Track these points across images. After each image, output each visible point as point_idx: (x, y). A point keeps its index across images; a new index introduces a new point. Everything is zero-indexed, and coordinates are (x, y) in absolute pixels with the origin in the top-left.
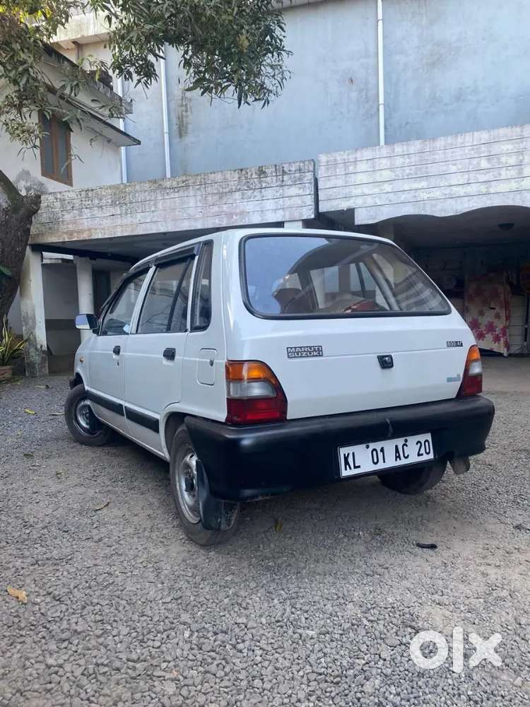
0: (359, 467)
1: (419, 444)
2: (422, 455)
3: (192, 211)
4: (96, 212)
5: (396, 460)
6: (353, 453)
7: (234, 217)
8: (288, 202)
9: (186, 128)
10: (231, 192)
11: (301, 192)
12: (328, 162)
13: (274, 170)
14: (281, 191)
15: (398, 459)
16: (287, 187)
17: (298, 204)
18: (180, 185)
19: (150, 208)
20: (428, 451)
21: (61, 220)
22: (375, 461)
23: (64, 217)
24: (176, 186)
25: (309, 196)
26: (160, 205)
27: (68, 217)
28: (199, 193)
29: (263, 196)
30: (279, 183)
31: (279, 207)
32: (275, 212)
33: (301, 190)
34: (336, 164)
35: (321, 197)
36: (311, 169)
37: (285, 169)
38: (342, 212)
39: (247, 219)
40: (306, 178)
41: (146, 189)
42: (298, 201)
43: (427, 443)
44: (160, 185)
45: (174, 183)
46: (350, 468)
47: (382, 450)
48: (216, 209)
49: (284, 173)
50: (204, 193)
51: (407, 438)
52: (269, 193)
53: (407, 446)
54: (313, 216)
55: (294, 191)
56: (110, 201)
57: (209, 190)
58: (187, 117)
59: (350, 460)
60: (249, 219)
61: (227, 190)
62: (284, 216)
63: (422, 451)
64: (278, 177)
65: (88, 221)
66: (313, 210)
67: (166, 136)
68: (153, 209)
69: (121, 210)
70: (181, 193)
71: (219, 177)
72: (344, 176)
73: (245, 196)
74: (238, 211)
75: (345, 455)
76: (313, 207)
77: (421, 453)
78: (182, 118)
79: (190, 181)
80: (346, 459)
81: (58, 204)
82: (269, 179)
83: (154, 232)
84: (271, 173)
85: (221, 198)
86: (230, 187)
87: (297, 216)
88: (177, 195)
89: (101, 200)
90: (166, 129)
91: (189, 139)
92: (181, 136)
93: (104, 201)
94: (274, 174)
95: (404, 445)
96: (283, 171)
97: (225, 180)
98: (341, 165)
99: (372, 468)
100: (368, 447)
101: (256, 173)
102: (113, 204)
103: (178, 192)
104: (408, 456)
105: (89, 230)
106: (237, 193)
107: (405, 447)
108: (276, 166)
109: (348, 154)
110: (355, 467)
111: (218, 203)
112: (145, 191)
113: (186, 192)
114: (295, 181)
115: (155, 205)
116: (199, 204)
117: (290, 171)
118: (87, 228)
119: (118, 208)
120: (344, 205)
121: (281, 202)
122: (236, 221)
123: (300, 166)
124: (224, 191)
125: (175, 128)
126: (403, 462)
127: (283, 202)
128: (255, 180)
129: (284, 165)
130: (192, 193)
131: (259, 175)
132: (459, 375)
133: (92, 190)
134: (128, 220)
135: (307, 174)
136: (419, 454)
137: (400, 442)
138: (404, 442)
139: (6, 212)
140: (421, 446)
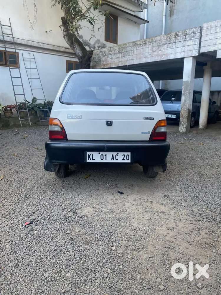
0: (94, 160)
1: (124, 156)
3: (147, 54)
4: (113, 56)
5: (112, 160)
6: (93, 155)
7: (163, 56)
8: (187, 48)
9: (174, 12)
10: (163, 45)
11: (193, 43)
12: (207, 27)
13: (182, 33)
14: (184, 43)
15: (113, 160)
16: (187, 41)
17: (191, 49)
18: (143, 43)
19: (131, 53)
20: (128, 159)
21: (101, 60)
22: (102, 159)
23: (103, 58)
24: (142, 43)
25: (197, 45)
26: (135, 53)
27: (104, 58)
28: (150, 46)
29: (176, 46)
30: (184, 39)
31: (183, 51)
32: (181, 53)
33: (193, 42)
34: (211, 27)
35: (202, 45)
36: (199, 31)
37: (187, 32)
38: (211, 52)
39: (168, 57)
40: (196, 36)
41: (130, 45)
42: (191, 47)
43: (128, 156)
44: (136, 44)
45: (141, 42)
46: (90, 159)
47: (106, 155)
48: (156, 53)
49: (186, 34)
50: (152, 46)
52: (178, 45)
53: (118, 155)
54: (197, 55)
55: (190, 42)
56: (118, 51)
57: (154, 44)
58: (174, 6)
59: (91, 157)
60: (169, 57)
61: (161, 44)
62: (184, 55)
64: (184, 37)
65: (110, 60)
66: (197, 52)
67: (164, 17)
68: (132, 54)
69: (121, 55)
70: (143, 47)
71: (159, 38)
72: (214, 34)
73: (169, 46)
74: (165, 53)
75: (89, 155)
76: (198, 50)
77: (124, 159)
78: (172, 7)
79: (147, 41)
80: (89, 156)
81: (101, 54)
82: (179, 38)
83: (132, 64)
84: (181, 35)
85: (158, 48)
86: (162, 43)
87: (190, 55)
88: (142, 47)
89: (115, 51)
90: (164, 14)
91: (174, 17)
92: (170, 16)
93: (116, 52)
94: (182, 35)
95: (116, 155)
96: (186, 33)
97: (161, 39)
98: (213, 28)
99: (100, 161)
100: (99, 153)
101: (174, 35)
102: (119, 53)
103: (142, 46)
104: (118, 159)
105: (110, 64)
106: (166, 45)
107: (117, 156)
108: (183, 31)
109: (218, 22)
111: (157, 50)
112: (130, 46)
113: (145, 46)
114: (191, 38)
115: (133, 52)
116: (150, 51)
117: (189, 33)
118: (109, 63)
119: (120, 54)
120: (212, 49)
121: (184, 49)
122: (164, 58)
123: (194, 30)
124: (160, 44)
125: (169, 12)
126: (115, 161)
127: (185, 48)
128: (174, 39)
129: (187, 30)
130: (147, 47)
131: (175, 36)
132: (149, 132)
133: (112, 47)
134: (124, 59)
135: (197, 34)
136: (123, 159)
137: (115, 154)
138: (117, 154)
139: (81, 57)
140: (124, 157)
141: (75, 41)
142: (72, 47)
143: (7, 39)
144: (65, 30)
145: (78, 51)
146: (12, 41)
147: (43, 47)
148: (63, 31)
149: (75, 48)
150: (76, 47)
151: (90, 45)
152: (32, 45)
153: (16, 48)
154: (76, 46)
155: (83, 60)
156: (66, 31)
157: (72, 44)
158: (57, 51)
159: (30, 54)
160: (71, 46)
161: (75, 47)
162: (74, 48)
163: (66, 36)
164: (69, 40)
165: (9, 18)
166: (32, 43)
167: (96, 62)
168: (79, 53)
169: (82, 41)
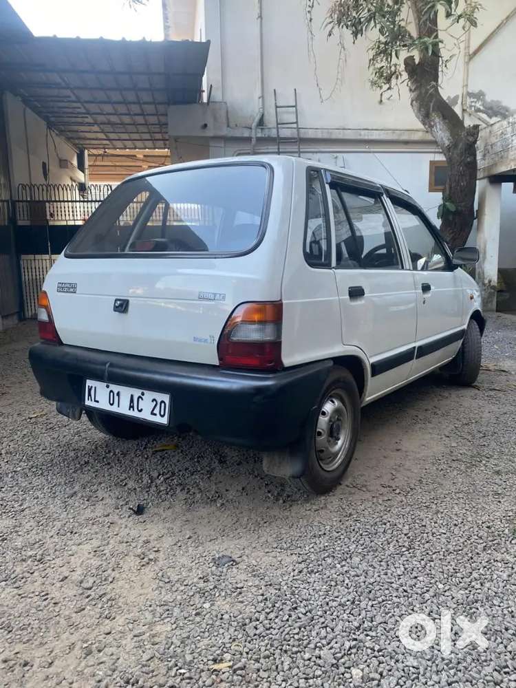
0: (98, 402)
1: (155, 403)
2: (155, 415)
5: (130, 409)
6: (95, 388)
15: (132, 409)
20: (162, 413)
22: (111, 402)
43: (163, 404)
46: (91, 400)
47: (119, 394)
51: (144, 391)
53: (142, 399)
59: (93, 392)
63: (157, 411)
75: (89, 387)
77: (154, 412)
80: (90, 391)
95: (139, 397)
99: (108, 407)
100: (107, 387)
104: (142, 409)
107: (140, 399)
110: (95, 401)
126: (134, 413)
132: (214, 338)
136: (152, 413)
137: (137, 393)
138: (140, 395)
139: (449, 149)
140: (156, 405)
141: (433, 110)
142: (427, 126)
143: (286, 133)
144: (413, 88)
145: (441, 133)
146: (296, 136)
147: (366, 138)
148: (411, 90)
149: (433, 127)
150: (435, 124)
151: (507, 111)
152: (341, 137)
153: (301, 150)
154: (437, 120)
155: (453, 153)
156: (415, 89)
157: (426, 118)
158: (406, 143)
159: (336, 158)
160: (424, 124)
161: (432, 123)
162: (431, 127)
163: (414, 102)
164: (419, 110)
165: (295, 90)
166: (340, 134)
167: (496, 154)
168: (442, 139)
169: (483, 105)
